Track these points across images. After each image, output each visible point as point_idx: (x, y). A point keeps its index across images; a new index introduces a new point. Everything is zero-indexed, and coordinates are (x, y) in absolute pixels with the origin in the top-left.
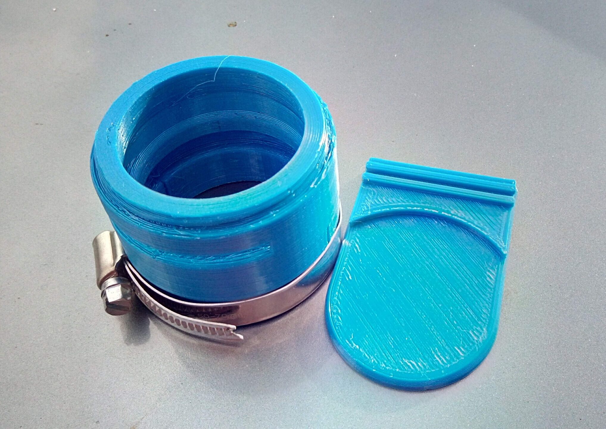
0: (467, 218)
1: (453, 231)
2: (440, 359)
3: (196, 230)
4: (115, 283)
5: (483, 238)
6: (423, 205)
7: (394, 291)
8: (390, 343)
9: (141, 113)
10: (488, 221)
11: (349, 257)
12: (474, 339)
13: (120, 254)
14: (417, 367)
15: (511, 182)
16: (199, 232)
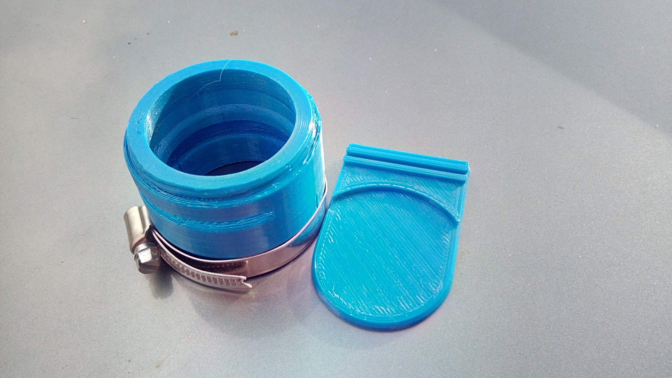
0: (428, 193)
1: (416, 203)
2: (405, 305)
3: (214, 201)
4: (146, 247)
5: (440, 209)
6: (392, 182)
7: (368, 251)
8: (364, 293)
9: (162, 109)
10: (445, 195)
11: (332, 224)
12: (432, 290)
13: (148, 224)
14: (386, 313)
15: (464, 163)
16: (217, 202)
